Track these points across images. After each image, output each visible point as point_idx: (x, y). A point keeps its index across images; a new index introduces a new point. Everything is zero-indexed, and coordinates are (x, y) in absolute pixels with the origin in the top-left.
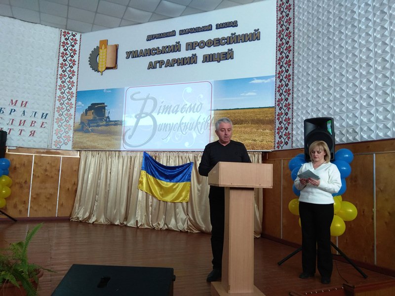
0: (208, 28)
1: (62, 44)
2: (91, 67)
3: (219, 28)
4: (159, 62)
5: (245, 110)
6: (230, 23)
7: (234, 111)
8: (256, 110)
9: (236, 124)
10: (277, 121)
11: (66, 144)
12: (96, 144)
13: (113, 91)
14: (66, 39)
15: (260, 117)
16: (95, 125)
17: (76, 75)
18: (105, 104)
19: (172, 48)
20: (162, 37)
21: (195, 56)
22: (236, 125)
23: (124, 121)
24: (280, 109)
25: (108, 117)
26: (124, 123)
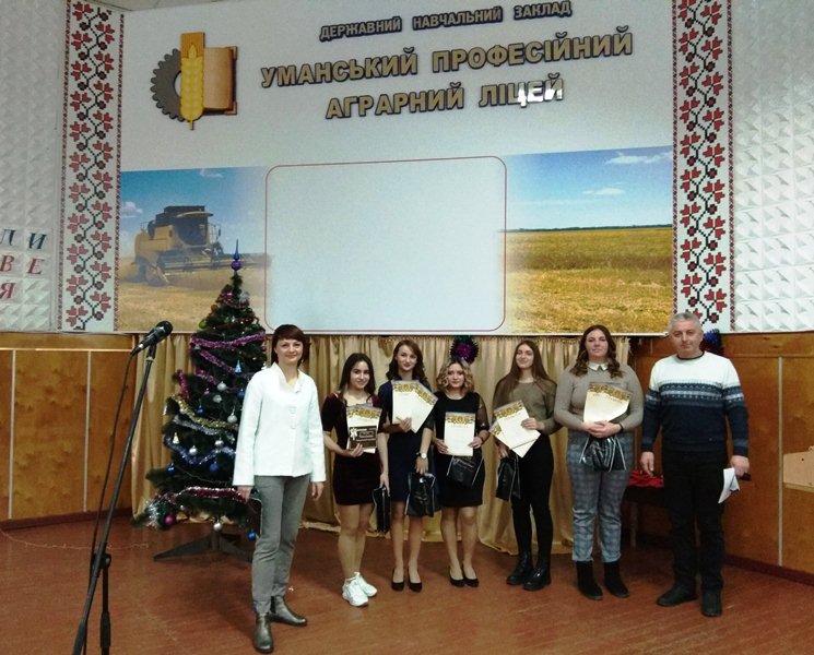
0: (496, 16)
1: (72, 40)
2: (157, 106)
3: (522, 18)
4: (358, 99)
5: (595, 233)
6: (552, 5)
7: (566, 234)
8: (624, 232)
9: (573, 266)
10: (681, 261)
11: (99, 316)
14: (84, 26)
15: (636, 250)
16: (181, 264)
17: (115, 127)
18: (207, 210)
19: (394, 63)
20: (363, 34)
21: (457, 86)
22: (573, 271)
23: (265, 256)
24: (692, 232)
25: (217, 246)
26: (263, 261)
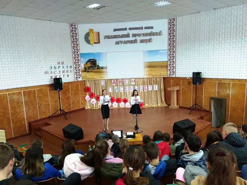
0: (141, 28)
1: (71, 31)
2: (86, 42)
3: (146, 29)
4: (120, 41)
5: (157, 62)
6: (150, 27)
7: (153, 63)
8: (161, 62)
9: (154, 67)
10: (169, 66)
11: (80, 78)
12: (94, 77)
13: (99, 54)
14: (72, 28)
15: (163, 65)
16: (92, 69)
17: (79, 46)
19: (126, 35)
20: (121, 30)
21: (136, 40)
23: (106, 67)
24: (170, 62)
25: (98, 65)
26: (106, 68)
